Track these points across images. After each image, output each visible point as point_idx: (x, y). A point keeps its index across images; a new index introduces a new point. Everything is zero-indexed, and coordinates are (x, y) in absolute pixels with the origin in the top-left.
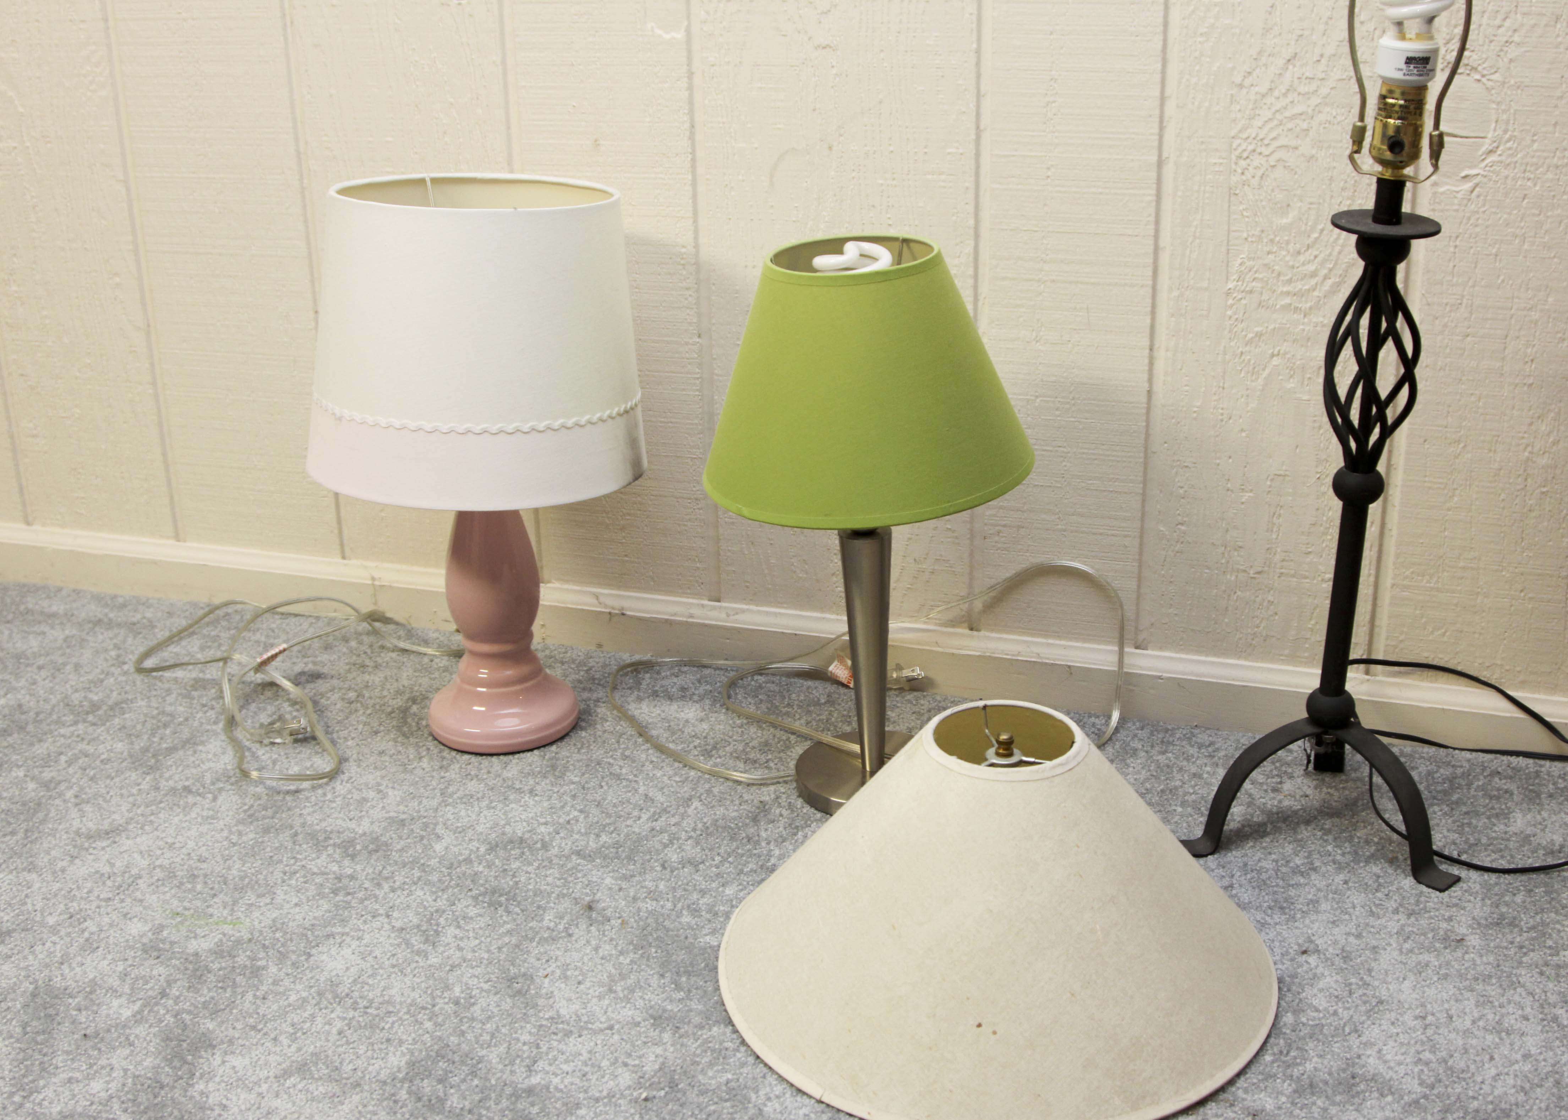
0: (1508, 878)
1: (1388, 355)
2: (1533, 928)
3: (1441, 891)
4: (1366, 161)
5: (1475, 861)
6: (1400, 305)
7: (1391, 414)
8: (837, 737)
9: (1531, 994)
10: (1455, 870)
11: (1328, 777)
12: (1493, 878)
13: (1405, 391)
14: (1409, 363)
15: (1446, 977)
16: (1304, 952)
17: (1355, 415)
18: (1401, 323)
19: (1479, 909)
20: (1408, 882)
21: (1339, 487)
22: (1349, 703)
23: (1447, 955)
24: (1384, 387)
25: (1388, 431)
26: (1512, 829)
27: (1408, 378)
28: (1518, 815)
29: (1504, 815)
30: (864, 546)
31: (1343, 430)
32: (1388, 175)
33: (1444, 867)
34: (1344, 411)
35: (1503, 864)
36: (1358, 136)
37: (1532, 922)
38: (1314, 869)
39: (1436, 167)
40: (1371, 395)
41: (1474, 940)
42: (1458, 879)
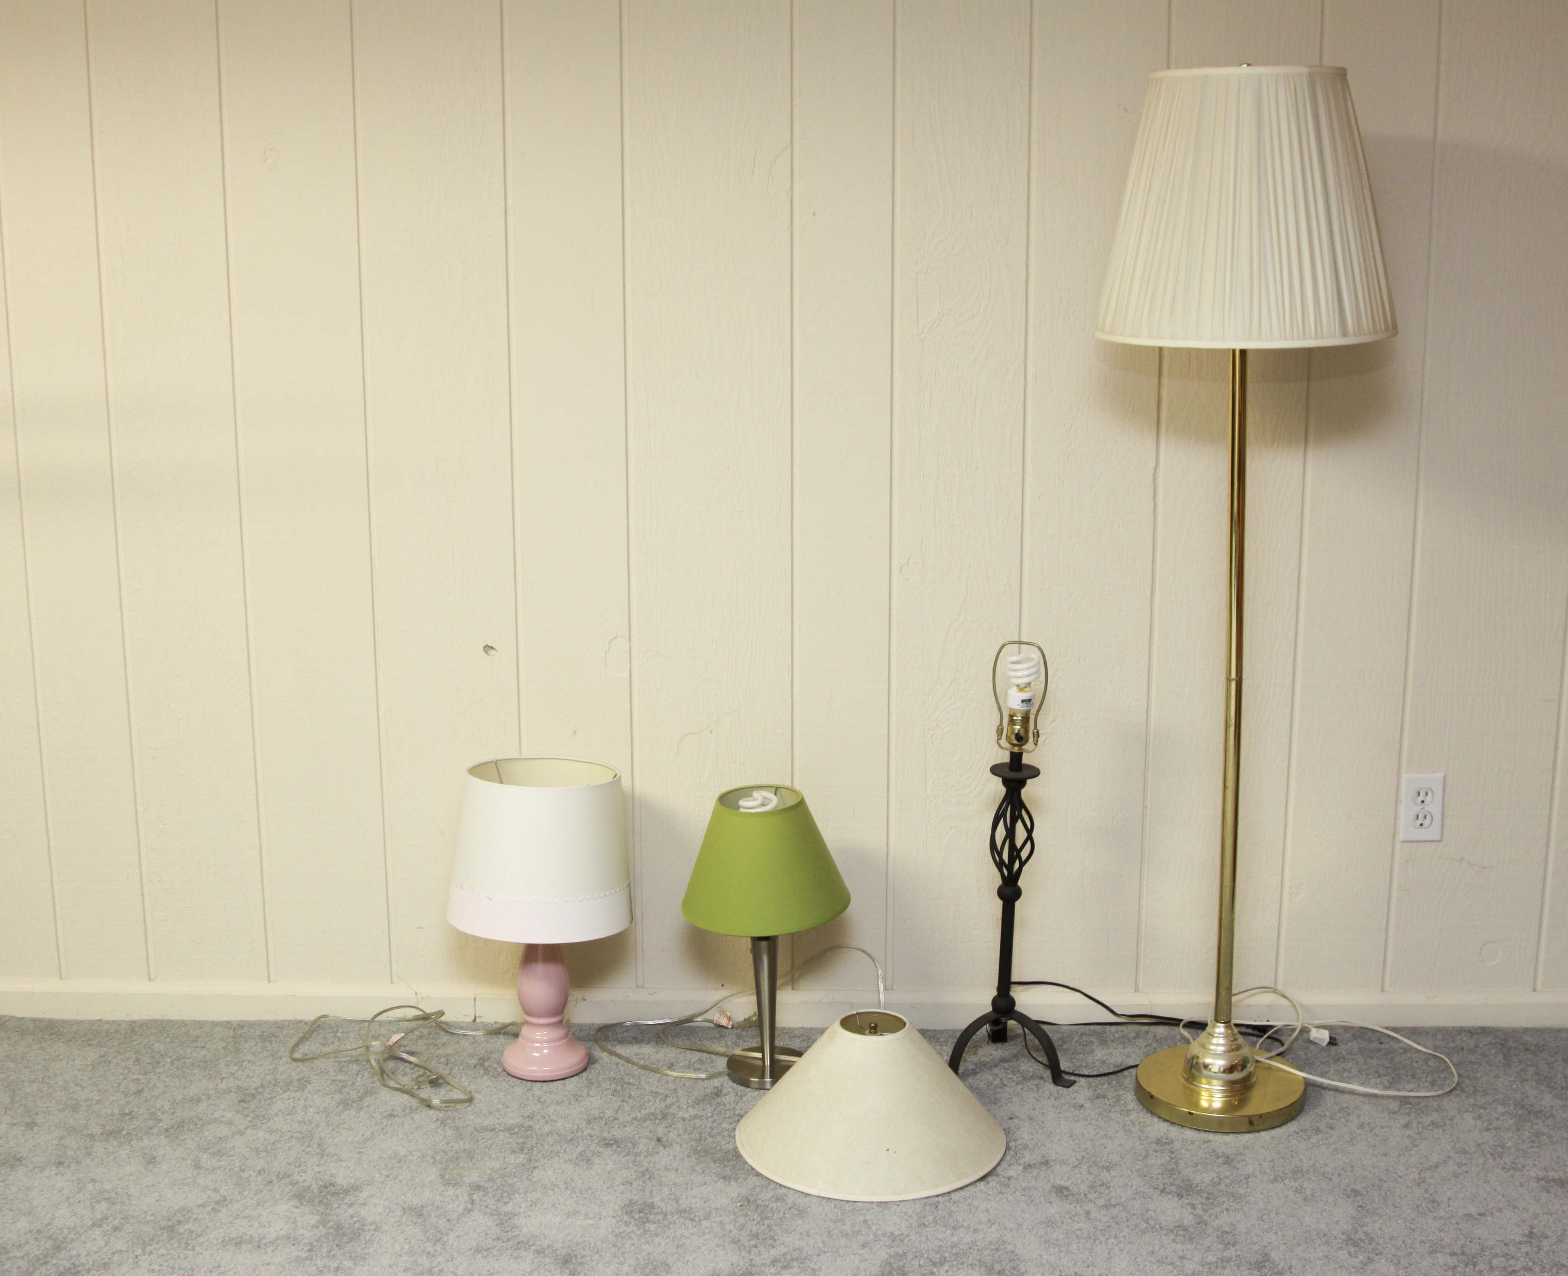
0: (1099, 1079)
1: (1020, 828)
2: (1114, 1097)
3: (1068, 1087)
4: (1004, 742)
5: (1081, 1073)
6: (1022, 805)
7: (1024, 854)
8: (744, 1050)
9: (1117, 1122)
10: (1072, 1078)
11: (1000, 1045)
12: (1091, 1079)
13: (1029, 844)
14: (1030, 831)
15: (1078, 1120)
16: (1011, 1118)
17: (1005, 856)
18: (1024, 813)
19: (1089, 1093)
20: (1051, 1087)
21: (1001, 893)
22: (1012, 1002)
23: (1077, 1112)
24: (1019, 843)
25: (1022, 864)
26: (1096, 1058)
27: (1030, 838)
28: (1097, 1051)
29: (1092, 1052)
30: (764, 944)
31: (1000, 865)
32: (1016, 749)
33: (1067, 1077)
34: (1000, 854)
35: (1095, 1073)
36: (1000, 731)
37: (1113, 1096)
38: (1005, 1085)
39: (1036, 744)
40: (1012, 846)
41: (1088, 1105)
42: (1075, 1082)
